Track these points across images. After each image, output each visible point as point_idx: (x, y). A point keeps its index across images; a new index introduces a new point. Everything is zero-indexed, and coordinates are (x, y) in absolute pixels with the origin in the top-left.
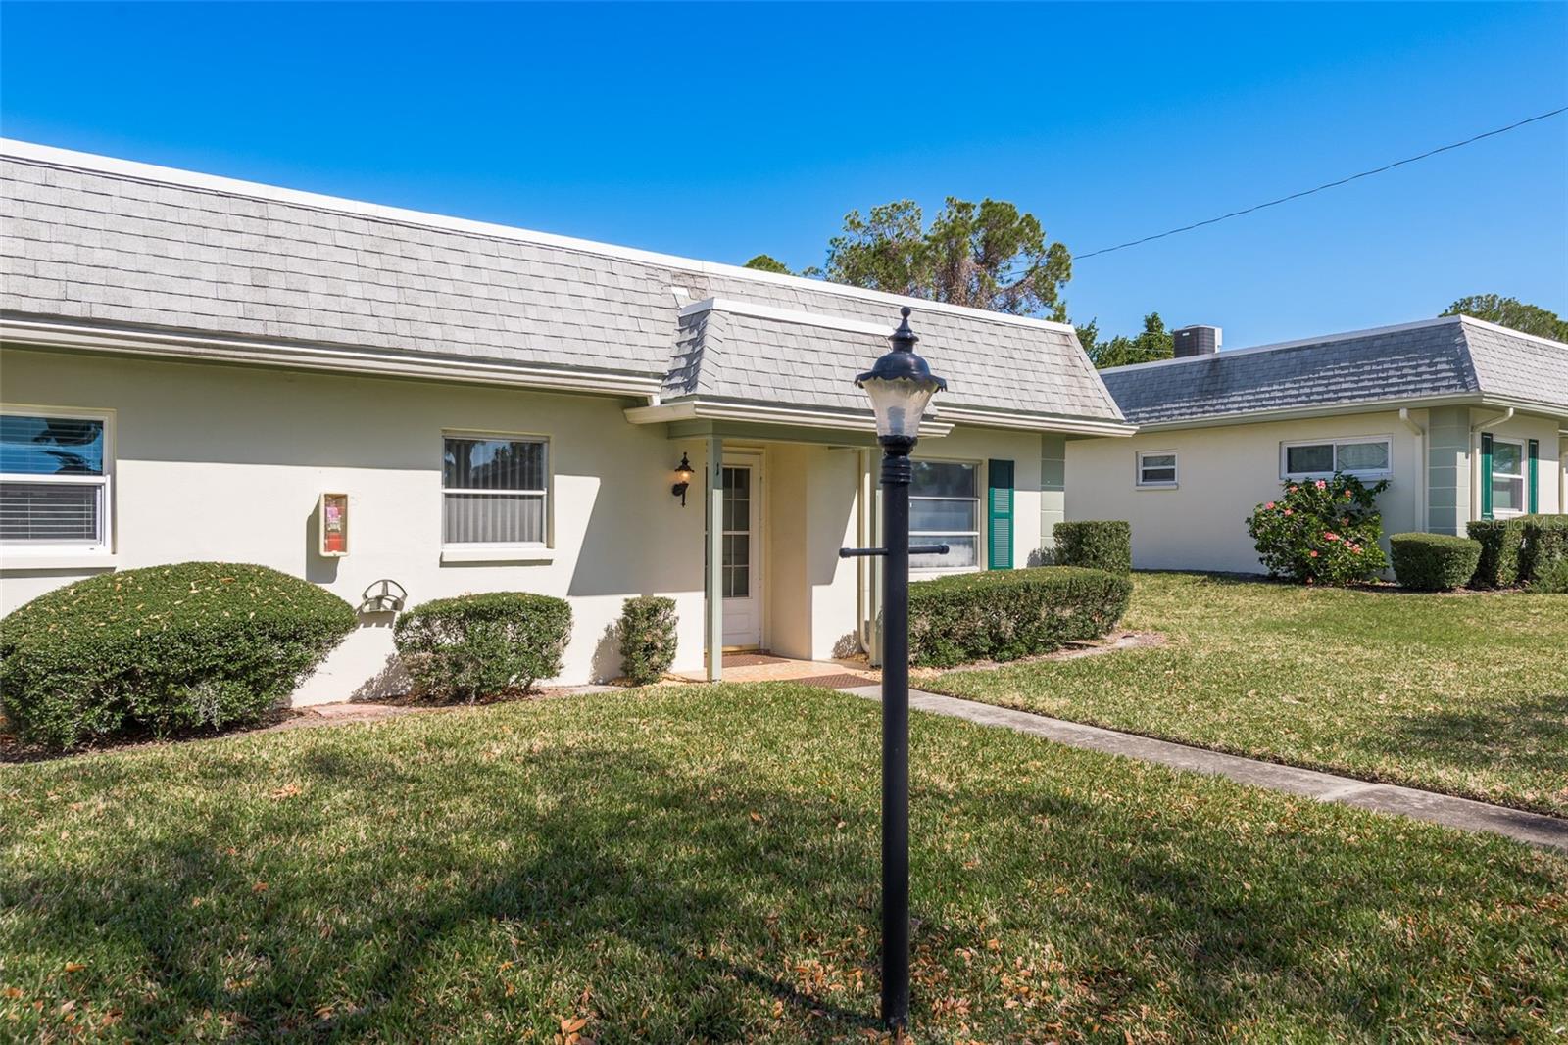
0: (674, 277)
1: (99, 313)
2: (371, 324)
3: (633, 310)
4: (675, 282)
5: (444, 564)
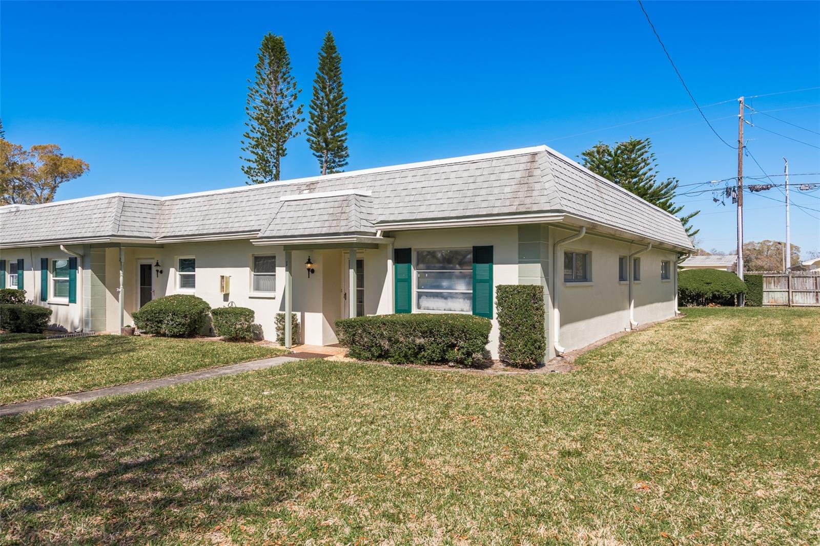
5: (250, 298)
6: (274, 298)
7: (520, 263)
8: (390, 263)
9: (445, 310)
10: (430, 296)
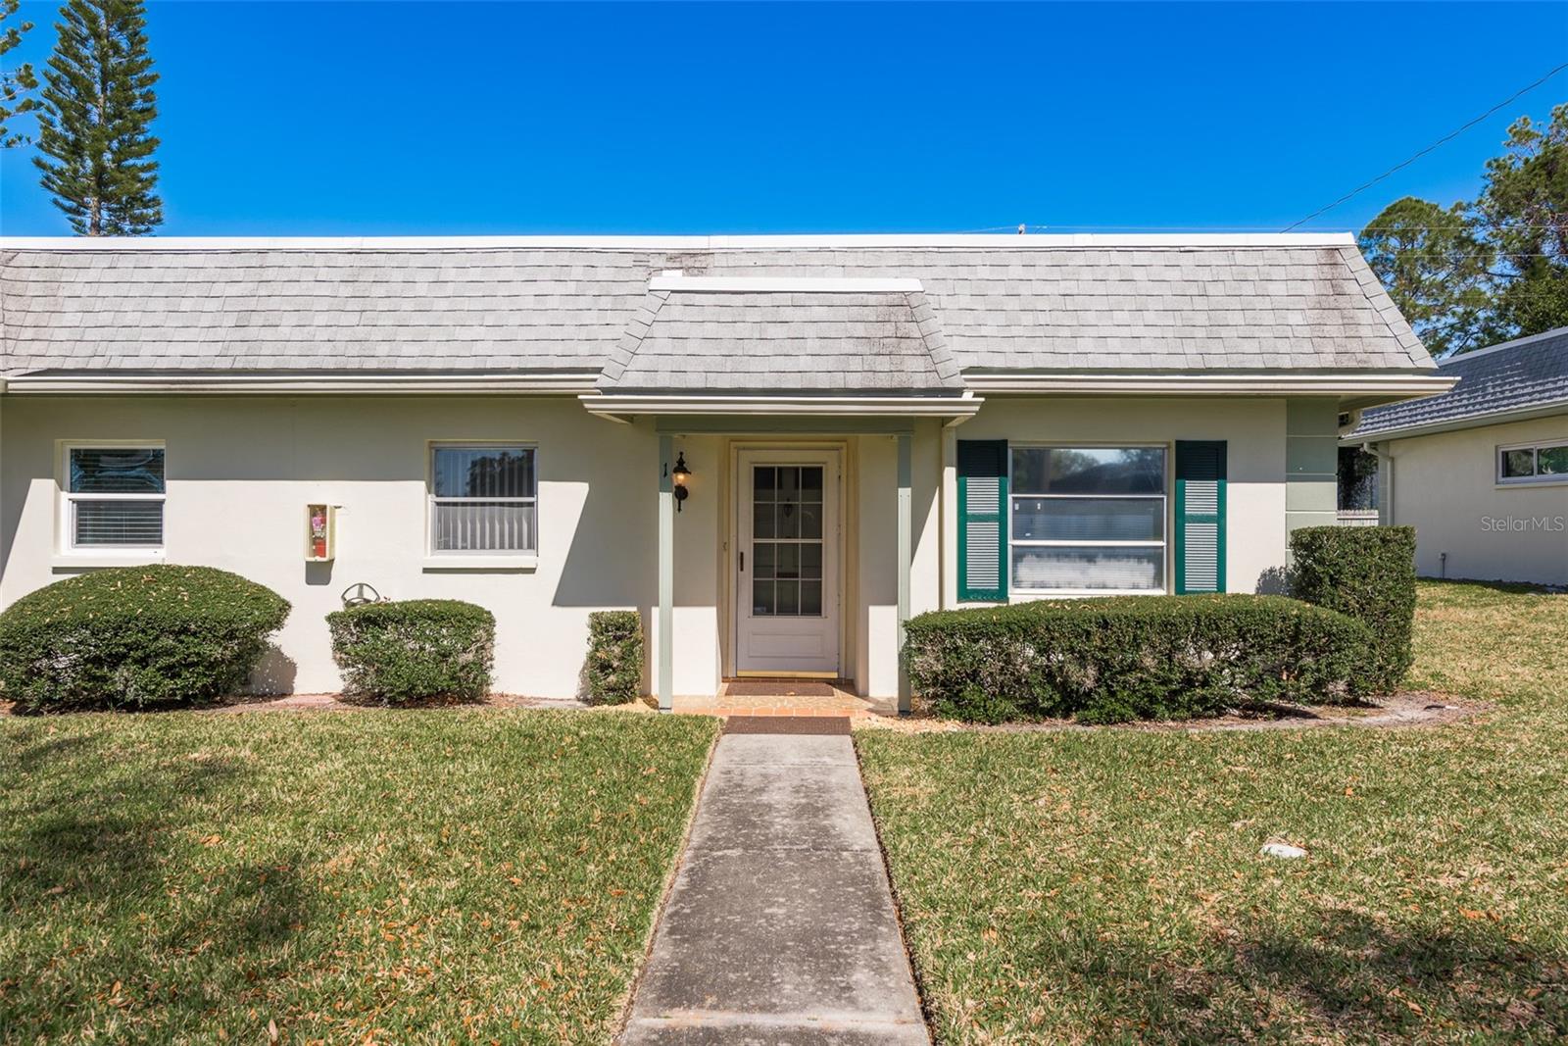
0: (670, 259)
1: (114, 364)
2: (326, 349)
3: (605, 302)
4: (669, 265)
5: (426, 571)
6: (532, 571)
7: (1289, 479)
8: (950, 474)
9: (1089, 587)
10: (1049, 556)
